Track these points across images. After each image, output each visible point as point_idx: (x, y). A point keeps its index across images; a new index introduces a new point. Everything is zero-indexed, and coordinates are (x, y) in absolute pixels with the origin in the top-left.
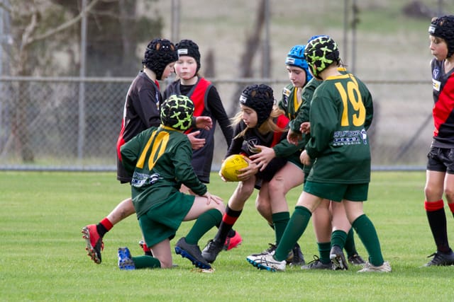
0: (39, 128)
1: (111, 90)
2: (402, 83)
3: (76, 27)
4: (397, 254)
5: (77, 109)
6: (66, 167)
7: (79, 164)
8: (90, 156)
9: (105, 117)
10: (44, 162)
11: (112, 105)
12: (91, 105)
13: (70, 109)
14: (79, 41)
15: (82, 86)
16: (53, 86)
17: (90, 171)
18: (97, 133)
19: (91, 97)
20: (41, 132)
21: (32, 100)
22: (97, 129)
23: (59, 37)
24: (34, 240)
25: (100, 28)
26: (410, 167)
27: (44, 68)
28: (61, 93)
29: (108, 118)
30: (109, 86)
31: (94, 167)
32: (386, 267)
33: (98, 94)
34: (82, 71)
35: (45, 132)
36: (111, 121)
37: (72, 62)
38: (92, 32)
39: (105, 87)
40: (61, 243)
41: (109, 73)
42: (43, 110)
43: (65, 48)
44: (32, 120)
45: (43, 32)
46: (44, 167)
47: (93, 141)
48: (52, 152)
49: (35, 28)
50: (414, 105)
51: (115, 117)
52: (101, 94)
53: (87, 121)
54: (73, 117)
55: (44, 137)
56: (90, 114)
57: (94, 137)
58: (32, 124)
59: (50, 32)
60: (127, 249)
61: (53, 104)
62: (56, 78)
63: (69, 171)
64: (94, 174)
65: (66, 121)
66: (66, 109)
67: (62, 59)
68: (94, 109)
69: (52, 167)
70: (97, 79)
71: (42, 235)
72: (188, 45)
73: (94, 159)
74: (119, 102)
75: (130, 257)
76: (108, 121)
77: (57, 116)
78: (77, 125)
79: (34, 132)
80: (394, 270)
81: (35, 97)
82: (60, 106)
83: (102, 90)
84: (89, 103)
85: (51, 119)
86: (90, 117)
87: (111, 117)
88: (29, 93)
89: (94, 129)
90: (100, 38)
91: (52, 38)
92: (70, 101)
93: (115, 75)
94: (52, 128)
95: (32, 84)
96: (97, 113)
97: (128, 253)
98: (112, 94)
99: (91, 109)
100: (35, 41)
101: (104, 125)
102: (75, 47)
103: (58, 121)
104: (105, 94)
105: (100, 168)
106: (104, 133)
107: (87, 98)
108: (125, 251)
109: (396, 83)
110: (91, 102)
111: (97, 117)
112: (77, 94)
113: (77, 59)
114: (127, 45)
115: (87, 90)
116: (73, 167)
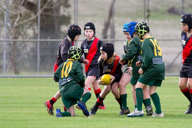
0: (21, 60)
1: (50, 45)
2: (168, 40)
3: (36, 19)
4: (166, 110)
5: (37, 52)
6: (32, 76)
7: (37, 74)
8: (42, 71)
9: (48, 55)
10: (23, 74)
11: (50, 51)
12: (42, 51)
13: (34, 52)
14: (37, 25)
15: (38, 43)
16: (27, 43)
17: (42, 77)
18: (45, 62)
19: (42, 48)
20: (22, 62)
21: (18, 49)
22: (45, 60)
23: (29, 23)
24: (20, 106)
25: (46, 19)
26: (171, 74)
27: (23, 36)
28: (30, 46)
29: (49, 56)
30: (49, 43)
31: (43, 76)
32: (162, 115)
33: (45, 46)
34: (39, 37)
35: (24, 62)
36: (50, 57)
37: (34, 33)
38: (42, 21)
39: (48, 43)
40: (31, 107)
41: (49, 37)
42: (23, 53)
43: (31, 28)
44: (18, 57)
45: (23, 21)
46: (23, 76)
47: (43, 65)
48: (26, 70)
49: (19, 20)
50: (173, 49)
51: (52, 55)
52: (46, 46)
53: (41, 57)
54: (35, 56)
55: (23, 64)
56: (42, 54)
57: (43, 63)
58: (18, 59)
59: (25, 21)
60: (59, 109)
61: (27, 50)
62: (28, 40)
63: (34, 77)
64: (44, 79)
65: (32, 57)
66: (32, 52)
67: (30, 32)
68: (43, 52)
69: (27, 76)
70: (45, 40)
71: (23, 103)
72: (90, 25)
73: (43, 72)
74: (53, 49)
75: (60, 112)
76: (49, 57)
77: (28, 55)
78: (36, 59)
79: (19, 62)
80: (165, 116)
81: (20, 48)
82: (30, 52)
83: (46, 44)
84: (41, 50)
85: (26, 56)
86: (42, 55)
87: (50, 55)
88: (17, 46)
89: (43, 60)
90: (45, 23)
91: (26, 23)
92: (34, 49)
93: (52, 38)
94: (27, 60)
95: (18, 42)
96: (45, 54)
97: (60, 111)
98: (51, 46)
99: (42, 52)
100: (19, 25)
101: (48, 59)
102: (36, 27)
103: (29, 57)
104: (48, 46)
105: (46, 76)
106: (48, 62)
107: (40, 48)
108: (59, 110)
109: (165, 40)
110: (42, 49)
111: (45, 56)
112: (37, 46)
113: (36, 32)
114: (56, 26)
115: (40, 44)
116: (35, 76)
